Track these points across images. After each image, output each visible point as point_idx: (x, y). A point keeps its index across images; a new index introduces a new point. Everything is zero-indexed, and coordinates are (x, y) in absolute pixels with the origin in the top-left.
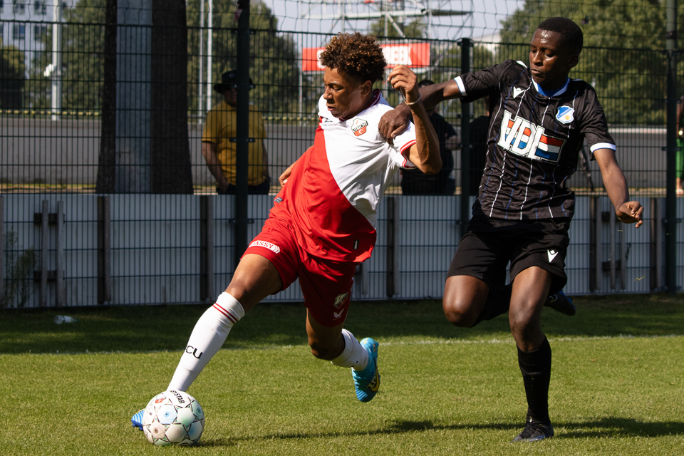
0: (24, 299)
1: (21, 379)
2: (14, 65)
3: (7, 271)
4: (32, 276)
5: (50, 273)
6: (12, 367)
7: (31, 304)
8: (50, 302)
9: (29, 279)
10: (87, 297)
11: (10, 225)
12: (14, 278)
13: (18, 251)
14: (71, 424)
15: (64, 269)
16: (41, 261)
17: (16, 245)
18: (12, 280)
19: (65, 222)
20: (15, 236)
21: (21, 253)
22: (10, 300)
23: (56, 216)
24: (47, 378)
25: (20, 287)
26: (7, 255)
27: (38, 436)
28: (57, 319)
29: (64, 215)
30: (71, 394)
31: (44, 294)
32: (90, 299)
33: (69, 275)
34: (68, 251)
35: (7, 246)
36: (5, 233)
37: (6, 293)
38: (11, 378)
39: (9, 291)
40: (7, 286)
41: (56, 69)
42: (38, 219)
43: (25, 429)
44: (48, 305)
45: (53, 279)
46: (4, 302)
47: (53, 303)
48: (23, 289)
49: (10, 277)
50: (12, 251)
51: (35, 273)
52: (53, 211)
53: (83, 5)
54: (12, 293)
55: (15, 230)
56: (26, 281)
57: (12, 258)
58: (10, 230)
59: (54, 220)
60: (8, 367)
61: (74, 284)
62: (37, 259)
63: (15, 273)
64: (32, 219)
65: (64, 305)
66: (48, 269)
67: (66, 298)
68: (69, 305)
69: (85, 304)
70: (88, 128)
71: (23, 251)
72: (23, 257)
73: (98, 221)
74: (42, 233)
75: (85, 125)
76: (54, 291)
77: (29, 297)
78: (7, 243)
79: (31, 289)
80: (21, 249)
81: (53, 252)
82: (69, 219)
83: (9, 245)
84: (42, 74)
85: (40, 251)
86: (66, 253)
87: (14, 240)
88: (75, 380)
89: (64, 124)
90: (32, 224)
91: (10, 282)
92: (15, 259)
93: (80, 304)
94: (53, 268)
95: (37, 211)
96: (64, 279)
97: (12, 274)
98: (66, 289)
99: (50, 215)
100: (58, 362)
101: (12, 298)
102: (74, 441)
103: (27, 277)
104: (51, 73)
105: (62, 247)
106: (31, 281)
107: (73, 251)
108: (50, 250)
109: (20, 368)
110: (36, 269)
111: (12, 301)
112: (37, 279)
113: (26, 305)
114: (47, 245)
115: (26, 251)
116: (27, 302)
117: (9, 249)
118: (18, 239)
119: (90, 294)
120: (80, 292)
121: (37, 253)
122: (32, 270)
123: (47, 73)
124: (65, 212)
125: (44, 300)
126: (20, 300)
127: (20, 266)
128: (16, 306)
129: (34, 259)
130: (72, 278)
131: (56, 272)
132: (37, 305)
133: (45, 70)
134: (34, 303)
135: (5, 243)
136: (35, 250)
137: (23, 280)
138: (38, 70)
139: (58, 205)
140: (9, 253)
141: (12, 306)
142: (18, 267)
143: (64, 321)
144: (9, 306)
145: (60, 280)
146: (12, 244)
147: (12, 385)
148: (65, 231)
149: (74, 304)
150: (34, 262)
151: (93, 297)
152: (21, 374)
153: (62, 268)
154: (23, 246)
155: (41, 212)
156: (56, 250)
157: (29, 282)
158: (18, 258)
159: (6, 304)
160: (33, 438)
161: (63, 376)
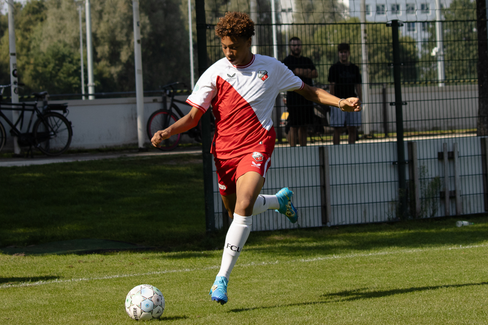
0: (434, 211)
1: (439, 267)
2: (410, 48)
3: (422, 193)
4: (439, 195)
5: (451, 192)
6: (432, 259)
7: (439, 214)
8: (452, 212)
9: (436, 197)
10: (477, 207)
11: (422, 161)
12: (427, 197)
13: (428, 179)
14: (478, 297)
15: (460, 189)
16: (444, 185)
17: (426, 174)
18: (425, 198)
19: (459, 157)
20: (426, 169)
21: (430, 180)
22: (425, 212)
23: (453, 153)
24: (457, 265)
25: (431, 203)
26: (421, 182)
27: (457, 306)
28: (458, 223)
29: (458, 152)
30: (475, 275)
31: (447, 207)
32: (479, 209)
33: (464, 193)
34: (463, 177)
35: (421, 176)
36: (419, 167)
37: (422, 208)
38: (432, 267)
39: (424, 206)
40: (422, 203)
41: (440, 50)
42: (441, 156)
43: (447, 302)
44: (451, 214)
45: (453, 196)
46: (421, 214)
47: (454, 213)
48: (433, 205)
49: (424, 197)
50: (424, 179)
51: (441, 193)
52: (451, 150)
53: (454, 5)
54: (426, 207)
55: (426, 164)
56: (435, 199)
57: (424, 184)
58: (422, 164)
59: (451, 156)
60: (429, 259)
61: (468, 199)
62: (441, 183)
63: (427, 194)
64: (436, 156)
65: (462, 214)
66: (450, 190)
67: (463, 209)
68: (465, 213)
69: (476, 212)
70: (468, 90)
71: (432, 178)
72: (432, 182)
73: (482, 155)
74: (444, 165)
75: (466, 89)
76: (454, 205)
77: (438, 210)
78: (421, 173)
79: (439, 204)
80: (430, 177)
81: (452, 178)
82: (462, 155)
83: (422, 175)
84: (430, 54)
85: (443, 177)
86: (461, 178)
87: (426, 171)
88: (476, 265)
89: (448, 89)
90: (437, 160)
91: (424, 200)
92: (427, 184)
93: (472, 212)
94: (453, 189)
95: (440, 151)
96: (461, 196)
97: (425, 194)
98: (462, 203)
99: (449, 153)
100: (462, 253)
101: (426, 211)
102: (482, 308)
103: (435, 196)
104: (436, 53)
105: (458, 174)
106: (438, 199)
107: (466, 177)
108: (450, 177)
109: (437, 259)
110: (442, 190)
111: (426, 213)
112: (442, 196)
113: (436, 215)
114: (448, 174)
115: (434, 178)
116: (436, 214)
117: (422, 178)
118: (428, 171)
119: (479, 205)
120: (472, 204)
121: (441, 179)
122: (438, 191)
123: (434, 54)
124: (459, 151)
125: (448, 211)
126: (432, 212)
127: (430, 189)
128: (429, 216)
129: (440, 183)
130: (466, 195)
131: (455, 192)
132: (443, 215)
133: (432, 51)
134: (441, 214)
135: (419, 174)
136: (440, 178)
137: (433, 198)
138: (427, 51)
139: (454, 146)
140: (423, 180)
141: (426, 216)
142: (429, 190)
143: (463, 225)
144: (424, 217)
145: (458, 197)
146: (424, 174)
147: (434, 271)
148: (459, 164)
149: (469, 213)
150: (440, 186)
151: (481, 207)
152: (438, 263)
153: (459, 188)
154: (432, 175)
155: (443, 151)
156: (454, 177)
157: (437, 200)
158: (429, 183)
159: (422, 215)
160: (454, 308)
161: (467, 263)
